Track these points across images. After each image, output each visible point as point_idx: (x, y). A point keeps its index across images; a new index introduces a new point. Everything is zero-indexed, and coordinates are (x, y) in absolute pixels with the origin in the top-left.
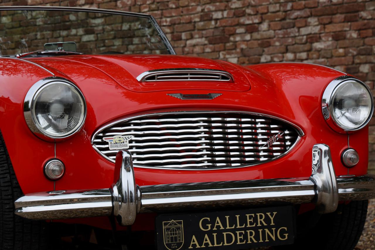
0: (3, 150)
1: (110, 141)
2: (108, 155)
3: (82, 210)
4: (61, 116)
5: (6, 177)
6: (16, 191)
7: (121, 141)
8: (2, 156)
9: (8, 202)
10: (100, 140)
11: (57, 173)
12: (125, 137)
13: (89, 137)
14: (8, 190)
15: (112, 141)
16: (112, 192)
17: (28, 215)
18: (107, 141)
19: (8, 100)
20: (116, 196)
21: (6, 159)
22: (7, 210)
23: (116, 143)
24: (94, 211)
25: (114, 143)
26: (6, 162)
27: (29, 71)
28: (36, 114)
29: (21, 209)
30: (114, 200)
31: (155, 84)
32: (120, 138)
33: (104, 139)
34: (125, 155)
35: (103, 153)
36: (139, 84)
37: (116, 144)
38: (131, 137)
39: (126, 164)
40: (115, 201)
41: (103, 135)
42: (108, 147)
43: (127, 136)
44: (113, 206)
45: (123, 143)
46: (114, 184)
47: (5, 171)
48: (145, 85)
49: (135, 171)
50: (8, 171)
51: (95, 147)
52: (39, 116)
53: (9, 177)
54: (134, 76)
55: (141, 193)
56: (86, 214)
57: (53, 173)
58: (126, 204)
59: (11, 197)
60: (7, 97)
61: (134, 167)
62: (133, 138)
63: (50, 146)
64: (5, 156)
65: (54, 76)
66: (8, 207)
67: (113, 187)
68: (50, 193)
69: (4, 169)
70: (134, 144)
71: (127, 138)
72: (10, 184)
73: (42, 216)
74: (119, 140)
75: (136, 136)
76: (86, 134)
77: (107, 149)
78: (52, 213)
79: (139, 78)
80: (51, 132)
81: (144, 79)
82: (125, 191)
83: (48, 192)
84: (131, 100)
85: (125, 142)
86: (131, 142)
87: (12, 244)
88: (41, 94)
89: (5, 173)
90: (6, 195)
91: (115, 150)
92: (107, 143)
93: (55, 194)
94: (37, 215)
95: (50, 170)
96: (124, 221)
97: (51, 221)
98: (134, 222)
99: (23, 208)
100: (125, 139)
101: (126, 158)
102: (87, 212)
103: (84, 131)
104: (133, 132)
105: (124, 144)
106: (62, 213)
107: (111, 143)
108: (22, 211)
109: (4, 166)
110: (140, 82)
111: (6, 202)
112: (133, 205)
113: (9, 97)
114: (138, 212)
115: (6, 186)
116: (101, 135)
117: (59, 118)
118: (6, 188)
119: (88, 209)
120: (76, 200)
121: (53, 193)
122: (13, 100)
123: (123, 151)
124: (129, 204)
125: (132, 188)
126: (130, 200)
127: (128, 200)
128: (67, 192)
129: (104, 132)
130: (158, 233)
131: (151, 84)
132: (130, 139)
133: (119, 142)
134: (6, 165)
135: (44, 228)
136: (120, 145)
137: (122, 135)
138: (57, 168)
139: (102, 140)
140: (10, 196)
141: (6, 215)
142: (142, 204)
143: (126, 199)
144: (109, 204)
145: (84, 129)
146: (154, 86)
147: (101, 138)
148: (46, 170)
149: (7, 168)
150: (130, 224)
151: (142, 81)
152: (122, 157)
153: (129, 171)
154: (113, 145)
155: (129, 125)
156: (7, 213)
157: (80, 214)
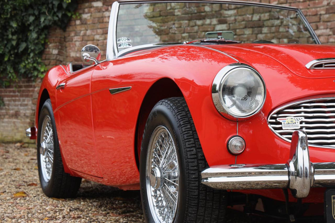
0: (190, 127)
1: (283, 121)
2: (281, 134)
3: (257, 183)
4: (245, 98)
5: (192, 151)
6: (201, 163)
7: (293, 122)
8: (189, 132)
9: (194, 173)
10: (274, 121)
11: (238, 149)
12: (297, 119)
13: (266, 118)
14: (194, 162)
15: (285, 121)
16: (288, 167)
17: (212, 185)
18: (280, 122)
19: (192, 82)
20: (293, 171)
21: (192, 135)
22: (193, 180)
23: (289, 123)
24: (268, 184)
25: (287, 124)
26: (192, 137)
27: (206, 56)
28: (223, 96)
29: (207, 179)
30: (290, 174)
31: (322, 72)
32: (292, 119)
33: (278, 119)
34: (301, 135)
35: (277, 132)
36: (308, 71)
37: (289, 125)
38: (302, 119)
39: (302, 143)
40: (291, 176)
41: (277, 115)
42: (281, 126)
43: (298, 118)
44: (289, 181)
45: (294, 123)
46: (290, 160)
47: (191, 145)
48: (314, 72)
49: (310, 150)
50: (194, 145)
51: (270, 126)
52: (226, 97)
53: (195, 150)
54: (302, 63)
55: (314, 169)
56: (260, 186)
57: (235, 149)
58: (301, 178)
59: (197, 169)
60: (192, 80)
61: (309, 146)
62: (304, 119)
63: (232, 125)
64: (191, 132)
65: (238, 62)
66: (194, 177)
67: (289, 163)
68: (232, 166)
69: (191, 143)
70: (304, 125)
71: (299, 120)
72: (196, 156)
73: (223, 186)
74: (291, 121)
75: (306, 117)
76: (263, 116)
77: (281, 129)
78: (233, 184)
79: (308, 66)
80: (235, 112)
81: (313, 67)
82: (301, 167)
83: (230, 165)
84: (296, 86)
85: (296, 123)
86: (301, 123)
87: (196, 210)
88: (228, 79)
89: (192, 147)
90: (193, 166)
91: (288, 130)
92: (281, 123)
93: (237, 167)
94: (220, 185)
95: (233, 145)
96: (299, 194)
97: (232, 191)
98: (307, 195)
99: (209, 178)
100: (296, 120)
101: (302, 137)
102: (261, 184)
103: (262, 112)
104: (303, 114)
105: (296, 124)
106: (241, 184)
107: (284, 123)
108: (208, 181)
109: (191, 141)
110: (309, 69)
111: (192, 172)
112: (307, 180)
113: (193, 80)
114: (311, 186)
115: (193, 158)
116: (275, 116)
117: (243, 100)
118: (193, 160)
119: (262, 182)
120: (254, 173)
121: (234, 166)
122: (198, 83)
123: (299, 131)
124: (304, 179)
125: (307, 165)
126: (305, 175)
127: (303, 174)
128: (246, 166)
129: (278, 113)
130: (327, 206)
131: (319, 71)
132: (301, 121)
133: (291, 122)
134: (192, 139)
135: (224, 197)
136: (292, 125)
137: (294, 117)
138: (239, 144)
139: (276, 121)
140: (195, 167)
141: (192, 183)
142: (315, 179)
143: (301, 173)
144: (285, 178)
145: (262, 111)
146: (321, 73)
147: (275, 118)
148: (229, 145)
149: (194, 142)
150: (303, 197)
151: (311, 68)
152: (298, 136)
153: (305, 149)
154: (285, 125)
155: (300, 107)
156: (193, 182)
157: (255, 186)
